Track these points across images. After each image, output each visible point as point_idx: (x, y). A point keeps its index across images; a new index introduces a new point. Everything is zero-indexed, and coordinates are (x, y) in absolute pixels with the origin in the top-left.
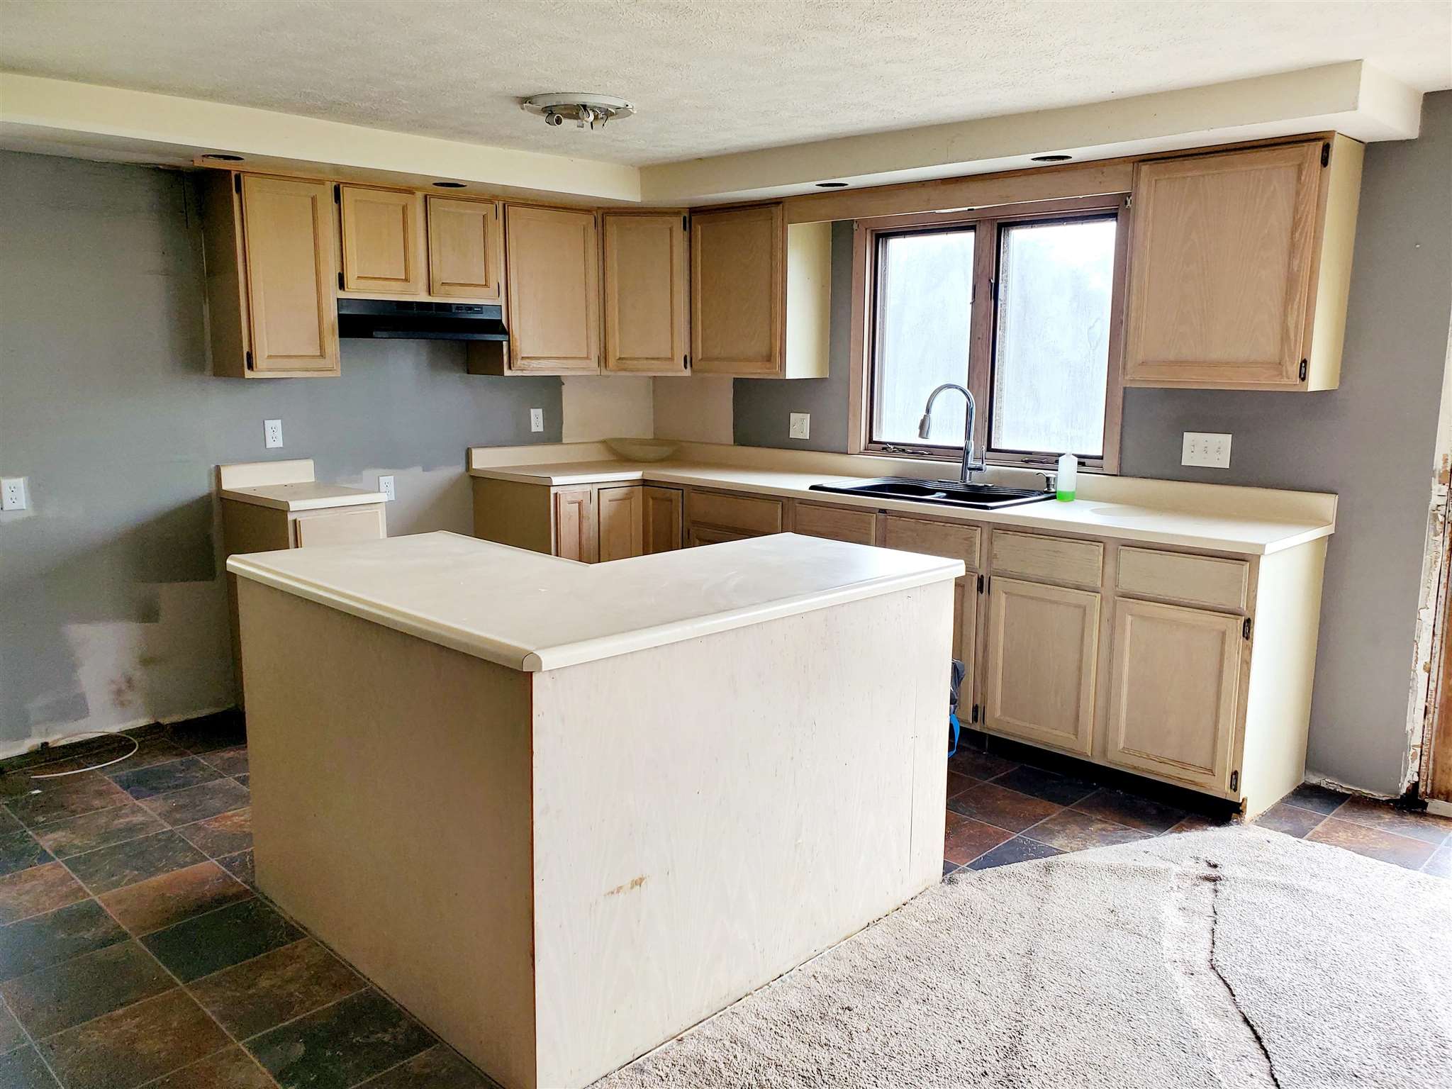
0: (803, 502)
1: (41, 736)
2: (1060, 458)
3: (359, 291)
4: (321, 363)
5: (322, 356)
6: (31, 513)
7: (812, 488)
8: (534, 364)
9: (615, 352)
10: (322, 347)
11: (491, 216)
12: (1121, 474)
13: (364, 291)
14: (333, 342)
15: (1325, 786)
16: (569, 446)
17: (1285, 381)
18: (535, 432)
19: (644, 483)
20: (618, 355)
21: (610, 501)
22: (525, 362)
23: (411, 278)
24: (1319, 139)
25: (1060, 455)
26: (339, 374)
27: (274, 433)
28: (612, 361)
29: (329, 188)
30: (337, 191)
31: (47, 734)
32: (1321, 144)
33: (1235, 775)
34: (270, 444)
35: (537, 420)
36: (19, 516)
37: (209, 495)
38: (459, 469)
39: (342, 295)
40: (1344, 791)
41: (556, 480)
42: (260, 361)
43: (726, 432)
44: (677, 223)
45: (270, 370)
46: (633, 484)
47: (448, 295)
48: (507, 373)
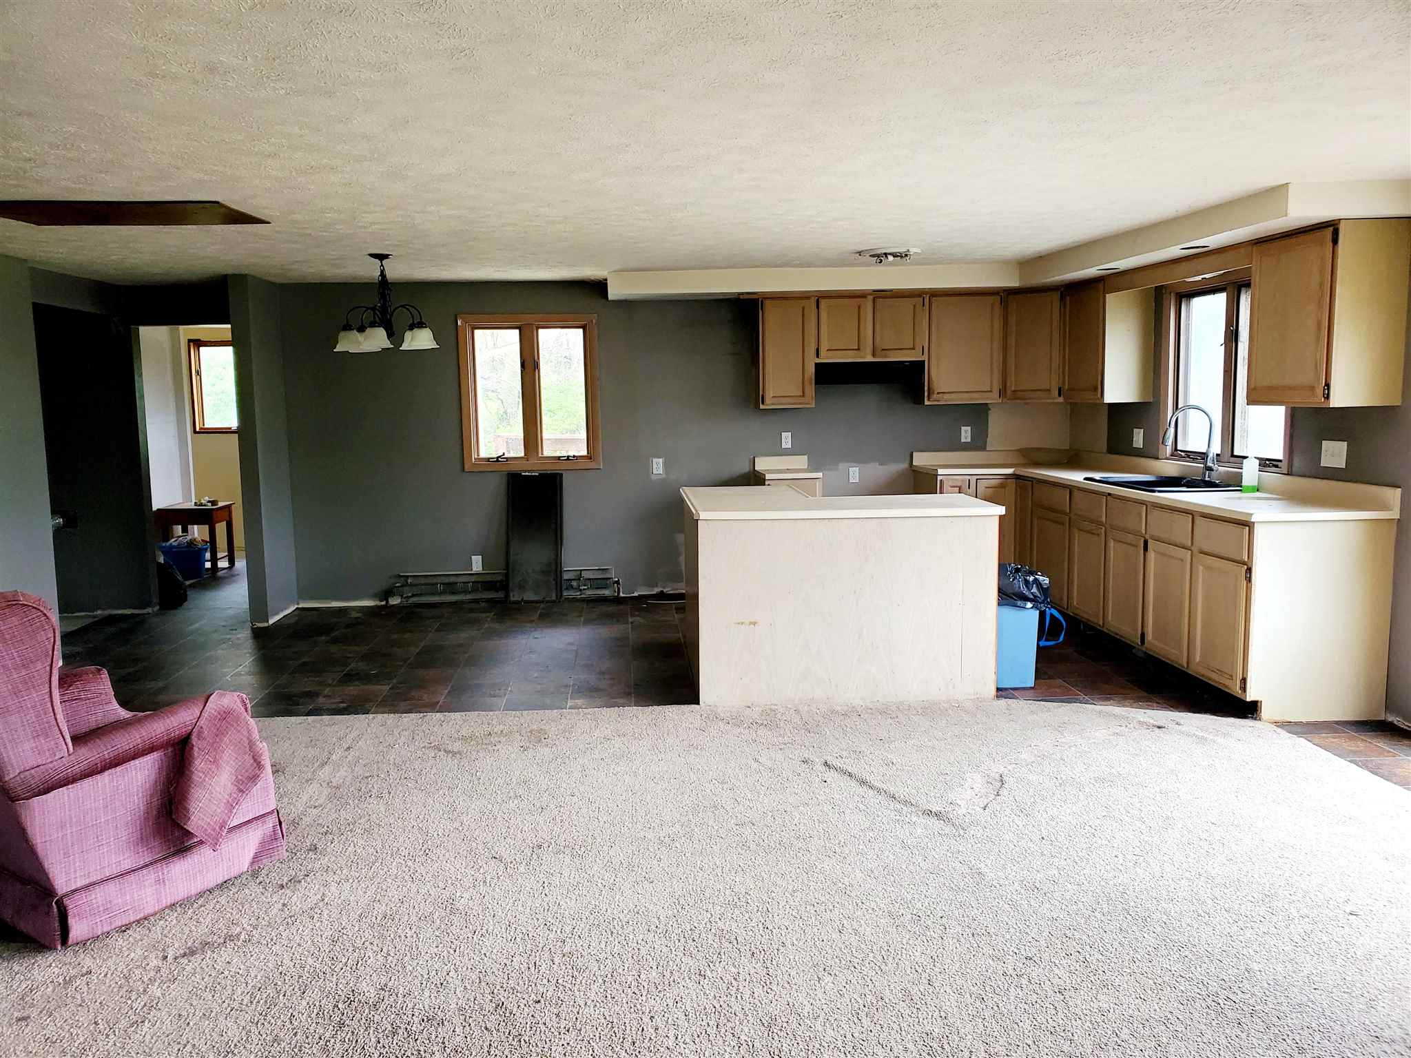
0: (1079, 489)
1: (661, 587)
2: (1245, 461)
3: (827, 358)
4: (801, 400)
5: (803, 396)
6: (664, 476)
7: (1086, 479)
8: (946, 396)
9: (1012, 385)
10: (803, 393)
11: (919, 307)
12: (1288, 474)
13: (832, 358)
14: (811, 389)
15: (1396, 724)
16: (991, 453)
17: (1316, 400)
18: (964, 442)
19: (1016, 477)
20: (1013, 389)
21: (986, 488)
22: (941, 395)
23: (861, 348)
24: (1330, 226)
25: (1245, 457)
26: (813, 406)
27: (787, 440)
28: (1009, 392)
29: (813, 300)
30: (818, 301)
31: (664, 588)
32: (1331, 229)
33: (1244, 680)
34: (784, 446)
35: (966, 434)
36: (660, 477)
37: (749, 472)
38: (904, 466)
39: (818, 361)
40: (1405, 727)
41: (940, 471)
42: (768, 401)
43: (1103, 444)
44: (1056, 296)
45: (773, 404)
46: (1007, 476)
47: (886, 357)
48: (927, 403)
